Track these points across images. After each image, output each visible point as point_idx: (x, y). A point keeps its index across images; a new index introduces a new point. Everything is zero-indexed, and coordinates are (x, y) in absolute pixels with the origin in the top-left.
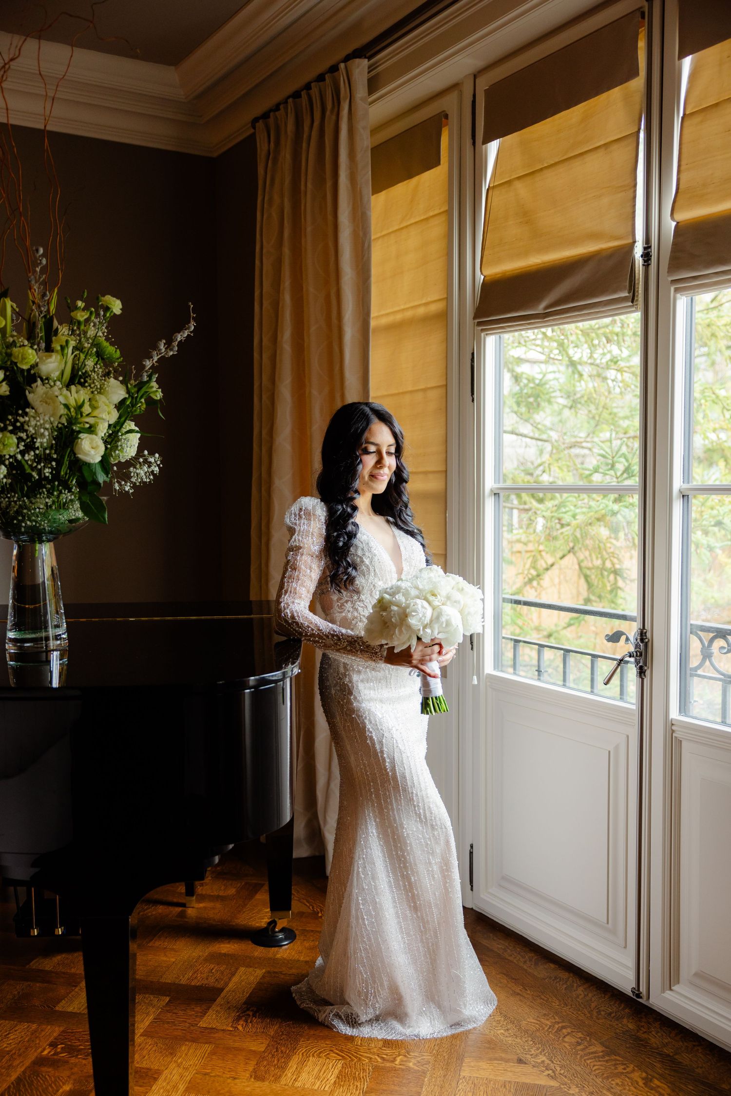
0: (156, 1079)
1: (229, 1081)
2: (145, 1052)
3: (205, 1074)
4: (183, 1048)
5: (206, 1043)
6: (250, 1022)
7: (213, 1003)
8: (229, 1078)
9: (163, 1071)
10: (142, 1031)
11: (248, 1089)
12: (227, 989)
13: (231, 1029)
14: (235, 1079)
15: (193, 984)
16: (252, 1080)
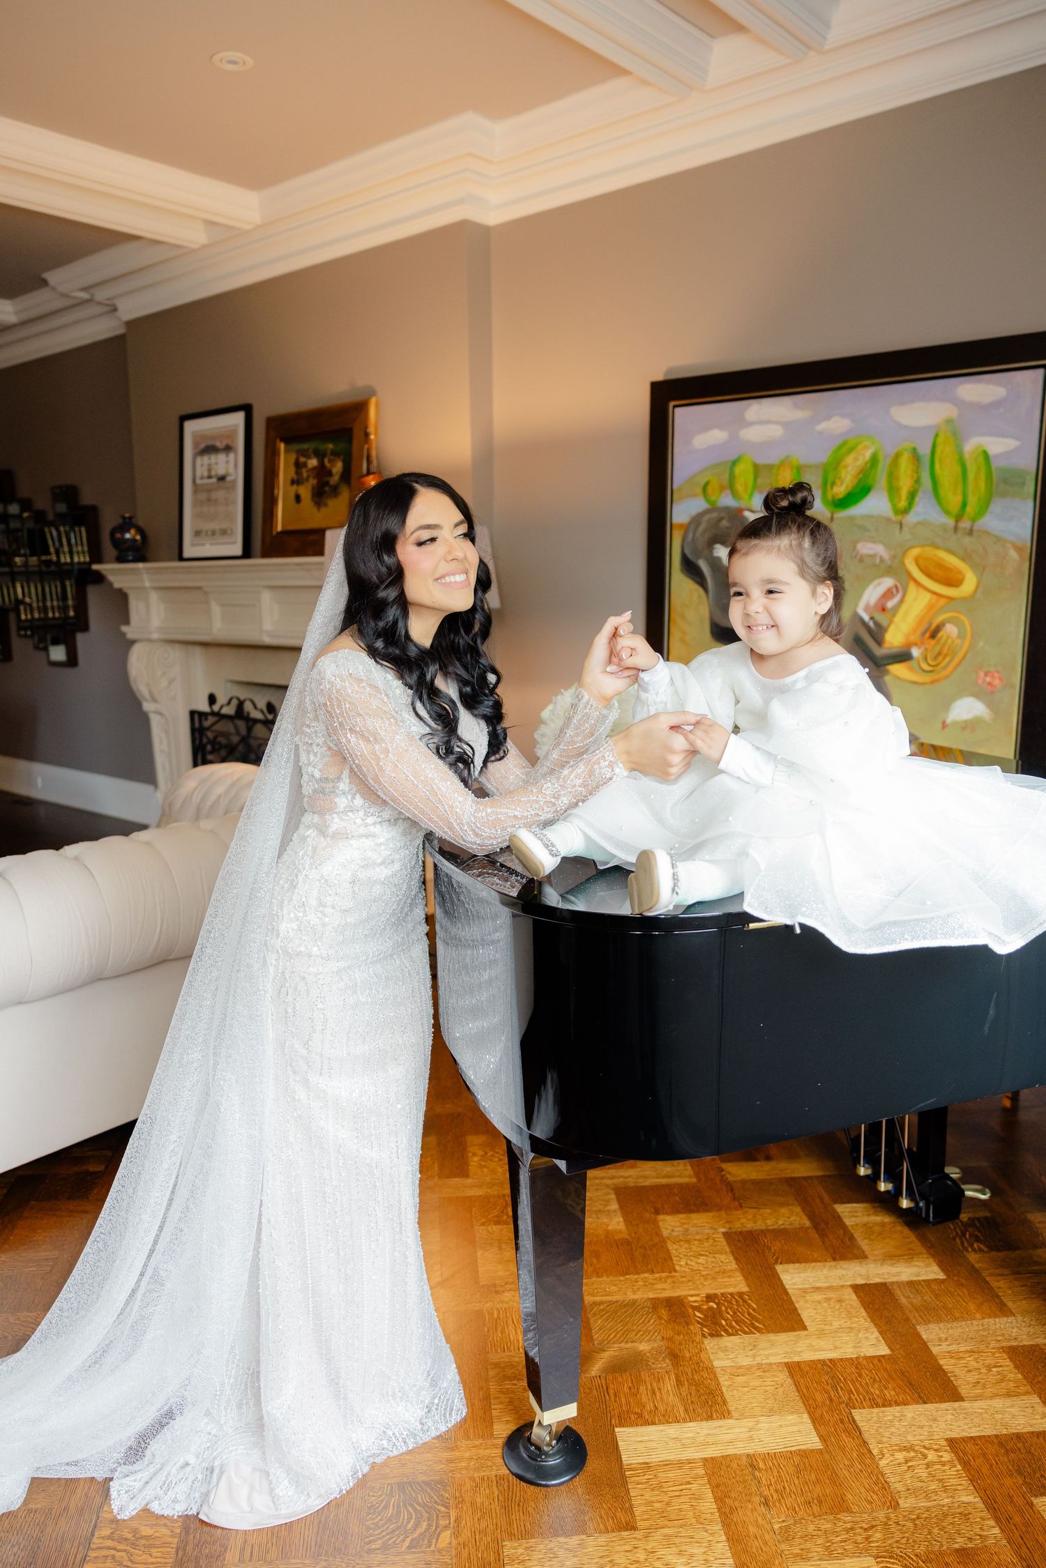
0: (710, 1418)
1: (757, 1499)
2: (757, 1383)
3: (752, 1466)
4: (791, 1417)
5: (820, 1437)
6: (908, 1467)
7: (917, 1403)
8: (761, 1495)
9: (731, 1418)
10: (796, 1359)
11: (752, 1530)
12: (965, 1404)
13: (875, 1452)
14: (766, 1504)
15: (942, 1362)
16: (776, 1527)
